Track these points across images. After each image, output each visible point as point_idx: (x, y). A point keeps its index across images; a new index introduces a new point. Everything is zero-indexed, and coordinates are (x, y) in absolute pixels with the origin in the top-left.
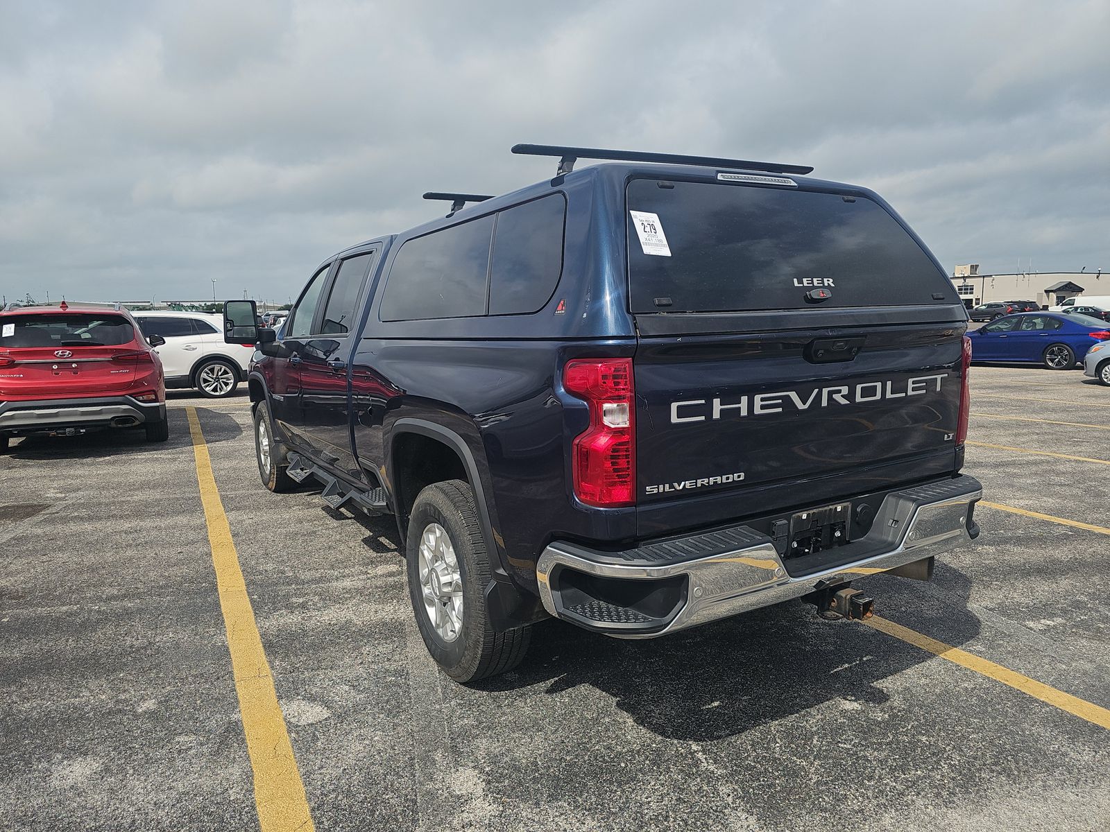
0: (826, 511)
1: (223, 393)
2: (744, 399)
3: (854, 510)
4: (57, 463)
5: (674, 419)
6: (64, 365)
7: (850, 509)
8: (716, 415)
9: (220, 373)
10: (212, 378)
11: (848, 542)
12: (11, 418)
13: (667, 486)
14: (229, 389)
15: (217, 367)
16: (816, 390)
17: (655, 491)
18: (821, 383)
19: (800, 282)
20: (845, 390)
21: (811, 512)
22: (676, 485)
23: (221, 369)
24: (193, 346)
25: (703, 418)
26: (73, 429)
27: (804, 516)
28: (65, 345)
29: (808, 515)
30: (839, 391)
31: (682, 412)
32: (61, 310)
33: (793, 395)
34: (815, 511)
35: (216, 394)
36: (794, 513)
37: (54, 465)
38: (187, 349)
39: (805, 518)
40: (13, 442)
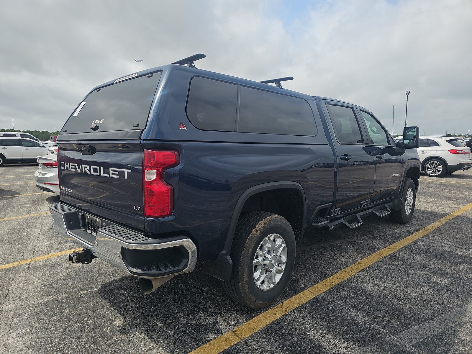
0: (94, 218)
1: (436, 175)
2: (69, 164)
7: (101, 223)
8: (65, 168)
9: (436, 165)
10: (432, 167)
14: (439, 173)
15: (435, 162)
16: (81, 165)
23: (437, 163)
24: (425, 152)
27: (88, 216)
30: (87, 168)
33: (77, 166)
34: (91, 216)
35: (433, 175)
36: (86, 214)
38: (422, 153)
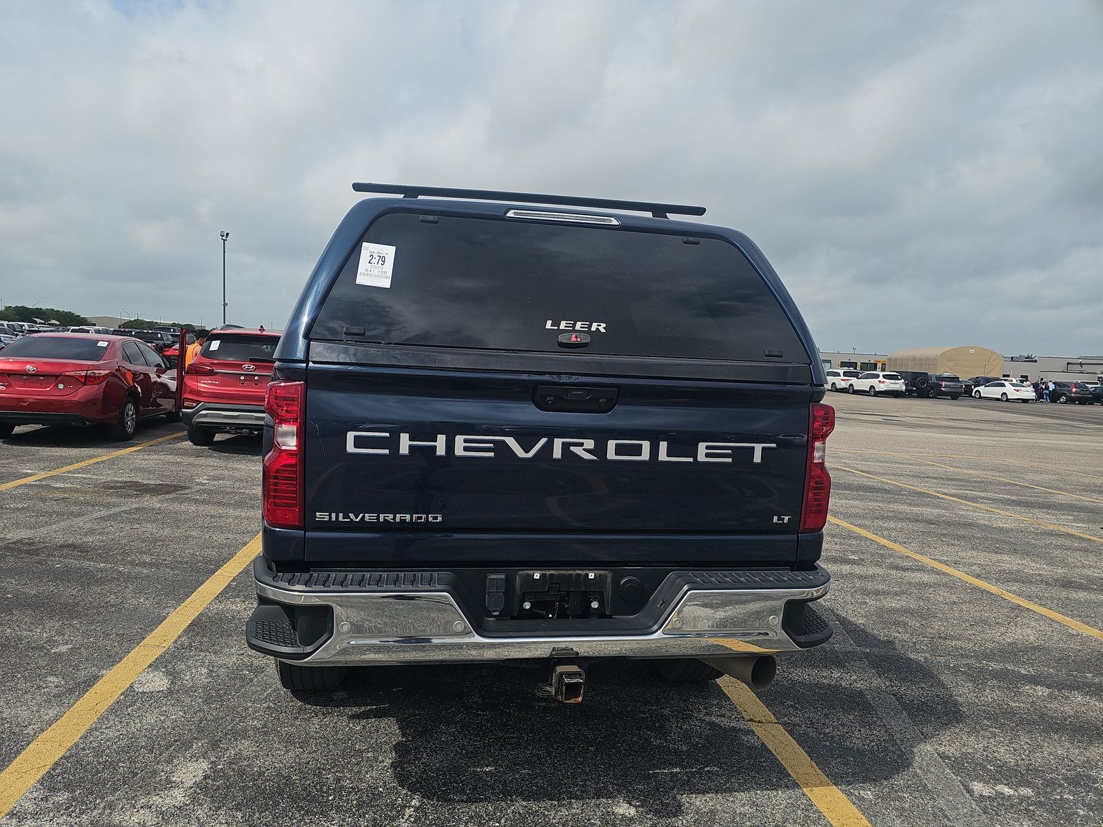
0: (571, 575)
2: (441, 439)
3: (616, 581)
4: (232, 457)
5: (350, 448)
6: (249, 377)
7: (609, 580)
8: (404, 449)
11: (610, 617)
12: (205, 416)
13: (341, 515)
16: (544, 440)
17: (327, 518)
18: (552, 433)
19: (556, 323)
20: (590, 444)
21: (548, 573)
22: (351, 515)
25: (386, 451)
26: (247, 431)
27: (537, 576)
28: (252, 360)
29: (542, 576)
30: (582, 444)
31: (359, 442)
32: (259, 333)
33: (511, 442)
34: (553, 572)
36: (521, 570)
37: (229, 458)
39: (538, 578)
40: (218, 437)
